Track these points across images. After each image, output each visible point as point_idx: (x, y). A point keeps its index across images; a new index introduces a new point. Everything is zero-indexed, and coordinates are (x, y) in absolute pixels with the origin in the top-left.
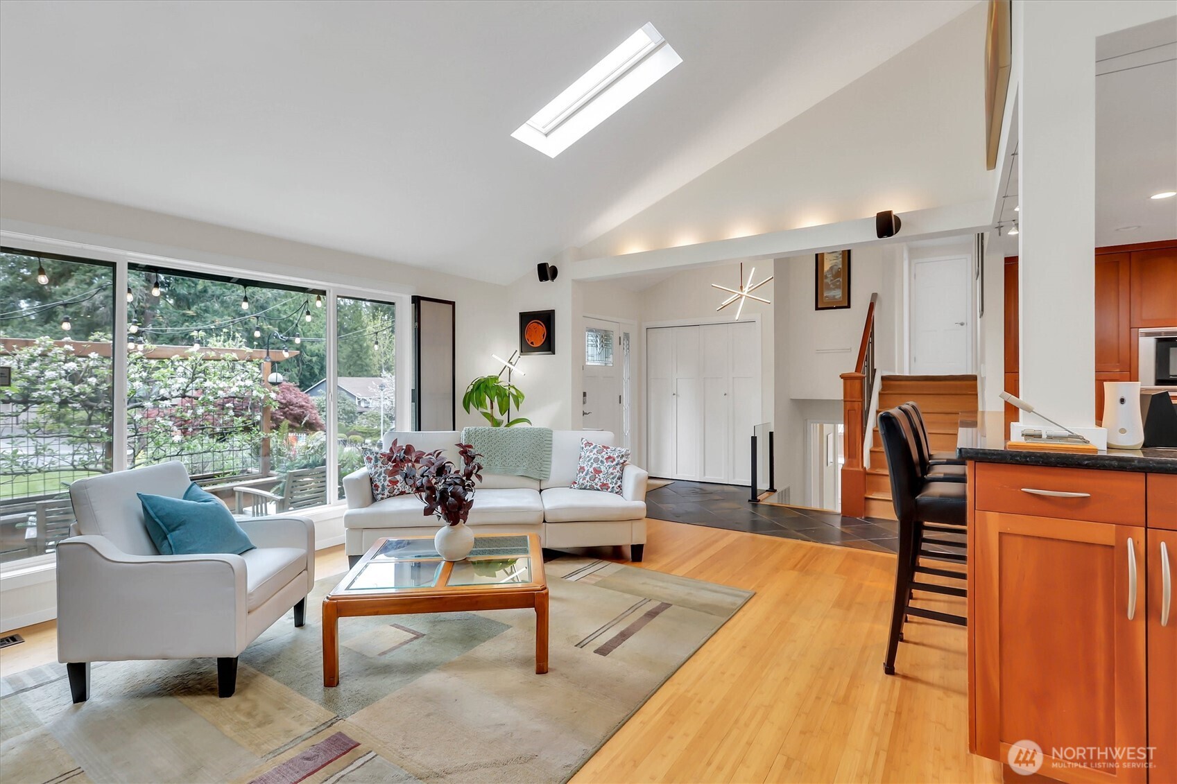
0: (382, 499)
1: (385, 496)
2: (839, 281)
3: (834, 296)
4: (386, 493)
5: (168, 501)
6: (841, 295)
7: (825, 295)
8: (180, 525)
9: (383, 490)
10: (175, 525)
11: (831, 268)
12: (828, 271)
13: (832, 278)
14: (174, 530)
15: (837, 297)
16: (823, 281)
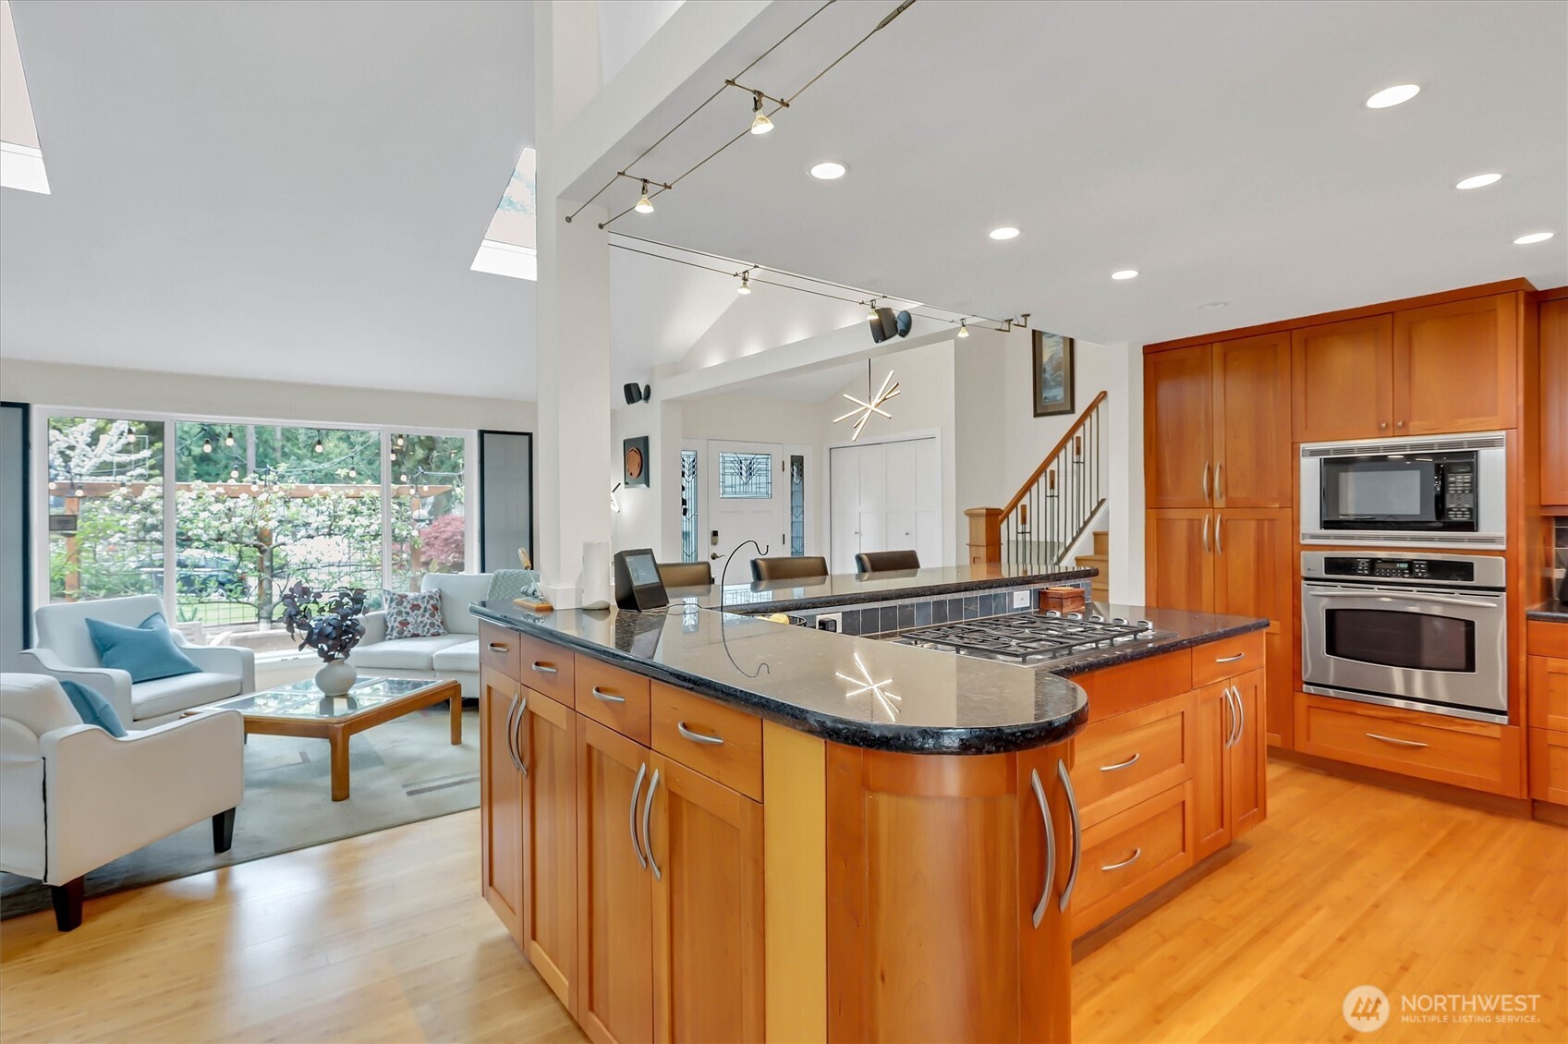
0: (390, 639)
1: (393, 637)
2: (1060, 375)
3: (1055, 397)
4: (395, 634)
5: (118, 628)
6: (1062, 395)
7: (1044, 396)
8: (112, 646)
9: (392, 630)
10: (109, 645)
11: (1051, 358)
12: (1048, 362)
13: (1052, 372)
14: (108, 649)
15: (1058, 398)
16: (1041, 376)
